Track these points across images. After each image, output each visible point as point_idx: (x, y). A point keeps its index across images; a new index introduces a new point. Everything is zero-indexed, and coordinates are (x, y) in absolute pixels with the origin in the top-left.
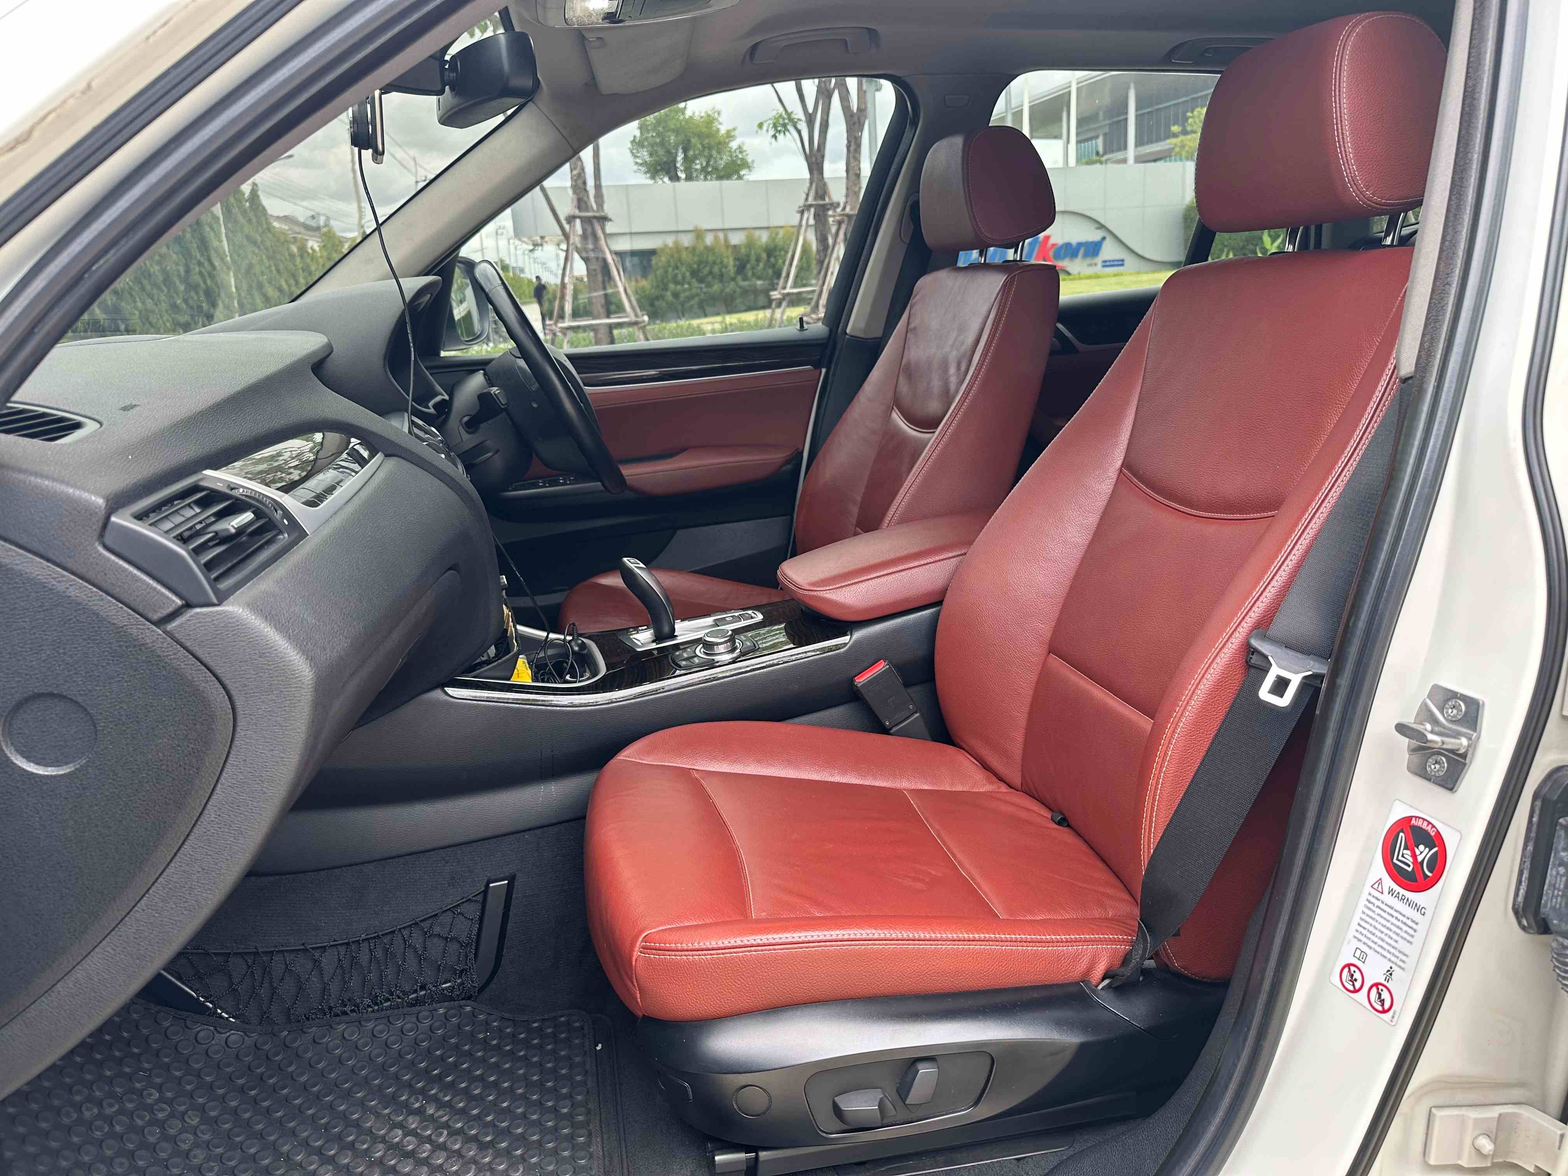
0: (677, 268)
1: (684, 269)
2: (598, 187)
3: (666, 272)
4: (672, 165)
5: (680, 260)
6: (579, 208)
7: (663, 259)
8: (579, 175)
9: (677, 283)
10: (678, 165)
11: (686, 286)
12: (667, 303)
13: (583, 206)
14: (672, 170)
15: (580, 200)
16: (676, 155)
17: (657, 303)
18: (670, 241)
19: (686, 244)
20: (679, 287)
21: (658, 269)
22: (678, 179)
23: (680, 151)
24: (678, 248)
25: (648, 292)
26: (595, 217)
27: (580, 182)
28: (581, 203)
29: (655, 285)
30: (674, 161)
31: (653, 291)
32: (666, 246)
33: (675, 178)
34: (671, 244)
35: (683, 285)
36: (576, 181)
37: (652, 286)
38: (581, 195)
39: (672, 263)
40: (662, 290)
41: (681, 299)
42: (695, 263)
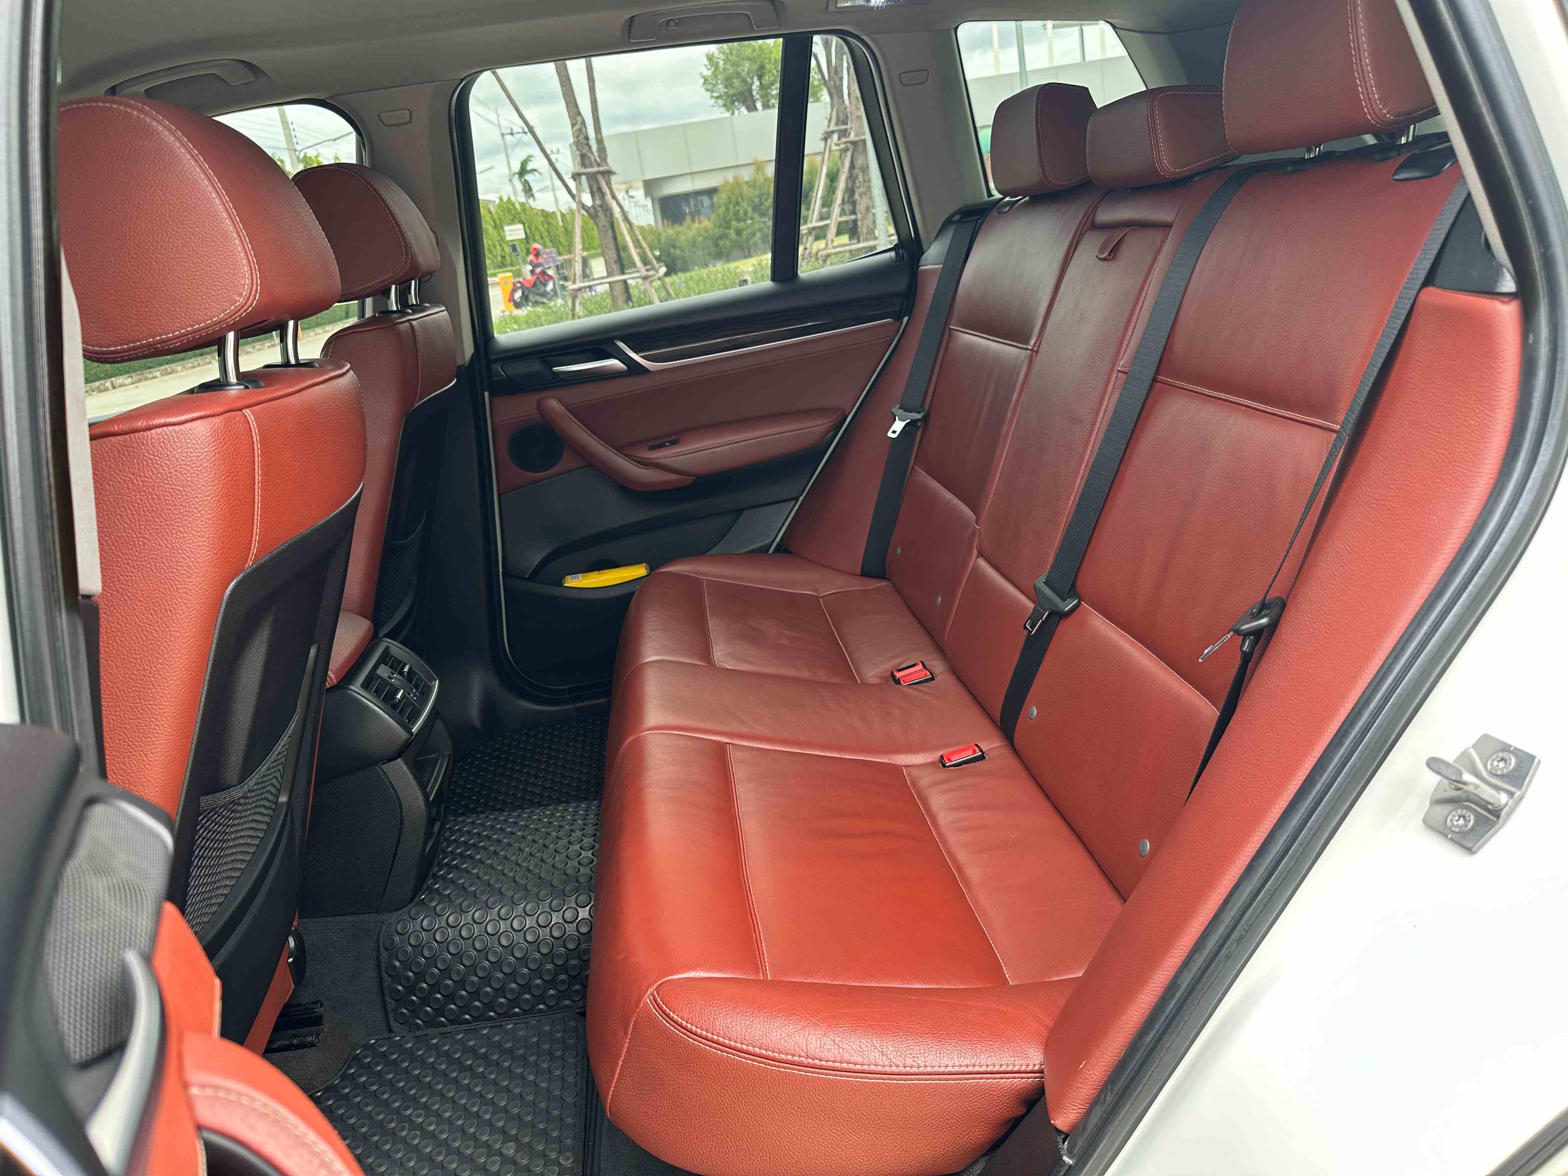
0: (738, 203)
1: (745, 204)
2: (600, 141)
3: (728, 209)
4: (747, 94)
5: (741, 195)
6: (583, 165)
7: (724, 195)
8: (580, 130)
9: (739, 220)
10: (754, 93)
11: (749, 222)
12: (731, 241)
13: (587, 162)
14: (749, 99)
15: (583, 156)
16: (752, 83)
17: (721, 243)
18: (730, 176)
19: (746, 179)
20: (742, 224)
21: (719, 207)
22: (756, 109)
23: (755, 78)
24: (738, 184)
25: (711, 232)
26: (599, 172)
27: (581, 137)
28: (584, 160)
29: (717, 224)
30: (750, 90)
31: (716, 230)
32: (727, 182)
33: (752, 108)
34: (731, 181)
35: (745, 220)
36: (577, 137)
37: (715, 227)
38: (584, 151)
39: (734, 199)
40: (726, 228)
41: (744, 237)
42: (756, 197)
